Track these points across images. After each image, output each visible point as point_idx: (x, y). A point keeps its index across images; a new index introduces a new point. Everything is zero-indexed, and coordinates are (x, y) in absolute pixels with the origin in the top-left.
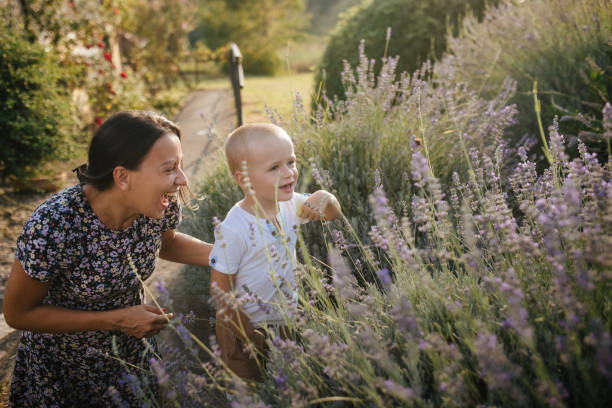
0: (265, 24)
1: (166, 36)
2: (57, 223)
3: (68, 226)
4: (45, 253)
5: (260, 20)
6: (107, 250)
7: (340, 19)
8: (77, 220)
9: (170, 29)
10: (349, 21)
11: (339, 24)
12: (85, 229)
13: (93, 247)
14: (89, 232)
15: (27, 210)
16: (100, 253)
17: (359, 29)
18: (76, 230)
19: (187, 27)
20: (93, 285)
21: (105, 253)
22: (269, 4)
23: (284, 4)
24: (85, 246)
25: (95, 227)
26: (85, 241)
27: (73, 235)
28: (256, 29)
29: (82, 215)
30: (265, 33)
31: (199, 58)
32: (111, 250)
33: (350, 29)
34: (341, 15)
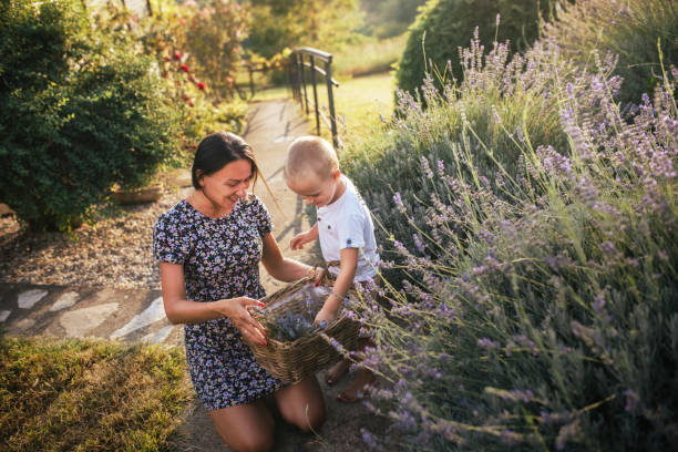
0: (314, 27)
1: (221, 46)
2: (168, 220)
3: (177, 221)
4: (167, 242)
5: (309, 23)
6: (212, 233)
7: (420, 13)
8: (183, 216)
9: (225, 38)
10: (430, 14)
11: (418, 18)
12: (191, 221)
13: (201, 232)
14: (195, 222)
15: (136, 219)
16: (208, 235)
17: (441, 21)
18: (184, 223)
19: (241, 35)
20: (211, 259)
21: (211, 235)
22: (317, 6)
23: (333, 4)
24: (196, 233)
25: (198, 217)
26: (194, 229)
27: (182, 228)
28: (305, 33)
29: (186, 213)
30: (315, 37)
31: (254, 68)
32: (214, 232)
33: (431, 22)
34: (420, 9)
